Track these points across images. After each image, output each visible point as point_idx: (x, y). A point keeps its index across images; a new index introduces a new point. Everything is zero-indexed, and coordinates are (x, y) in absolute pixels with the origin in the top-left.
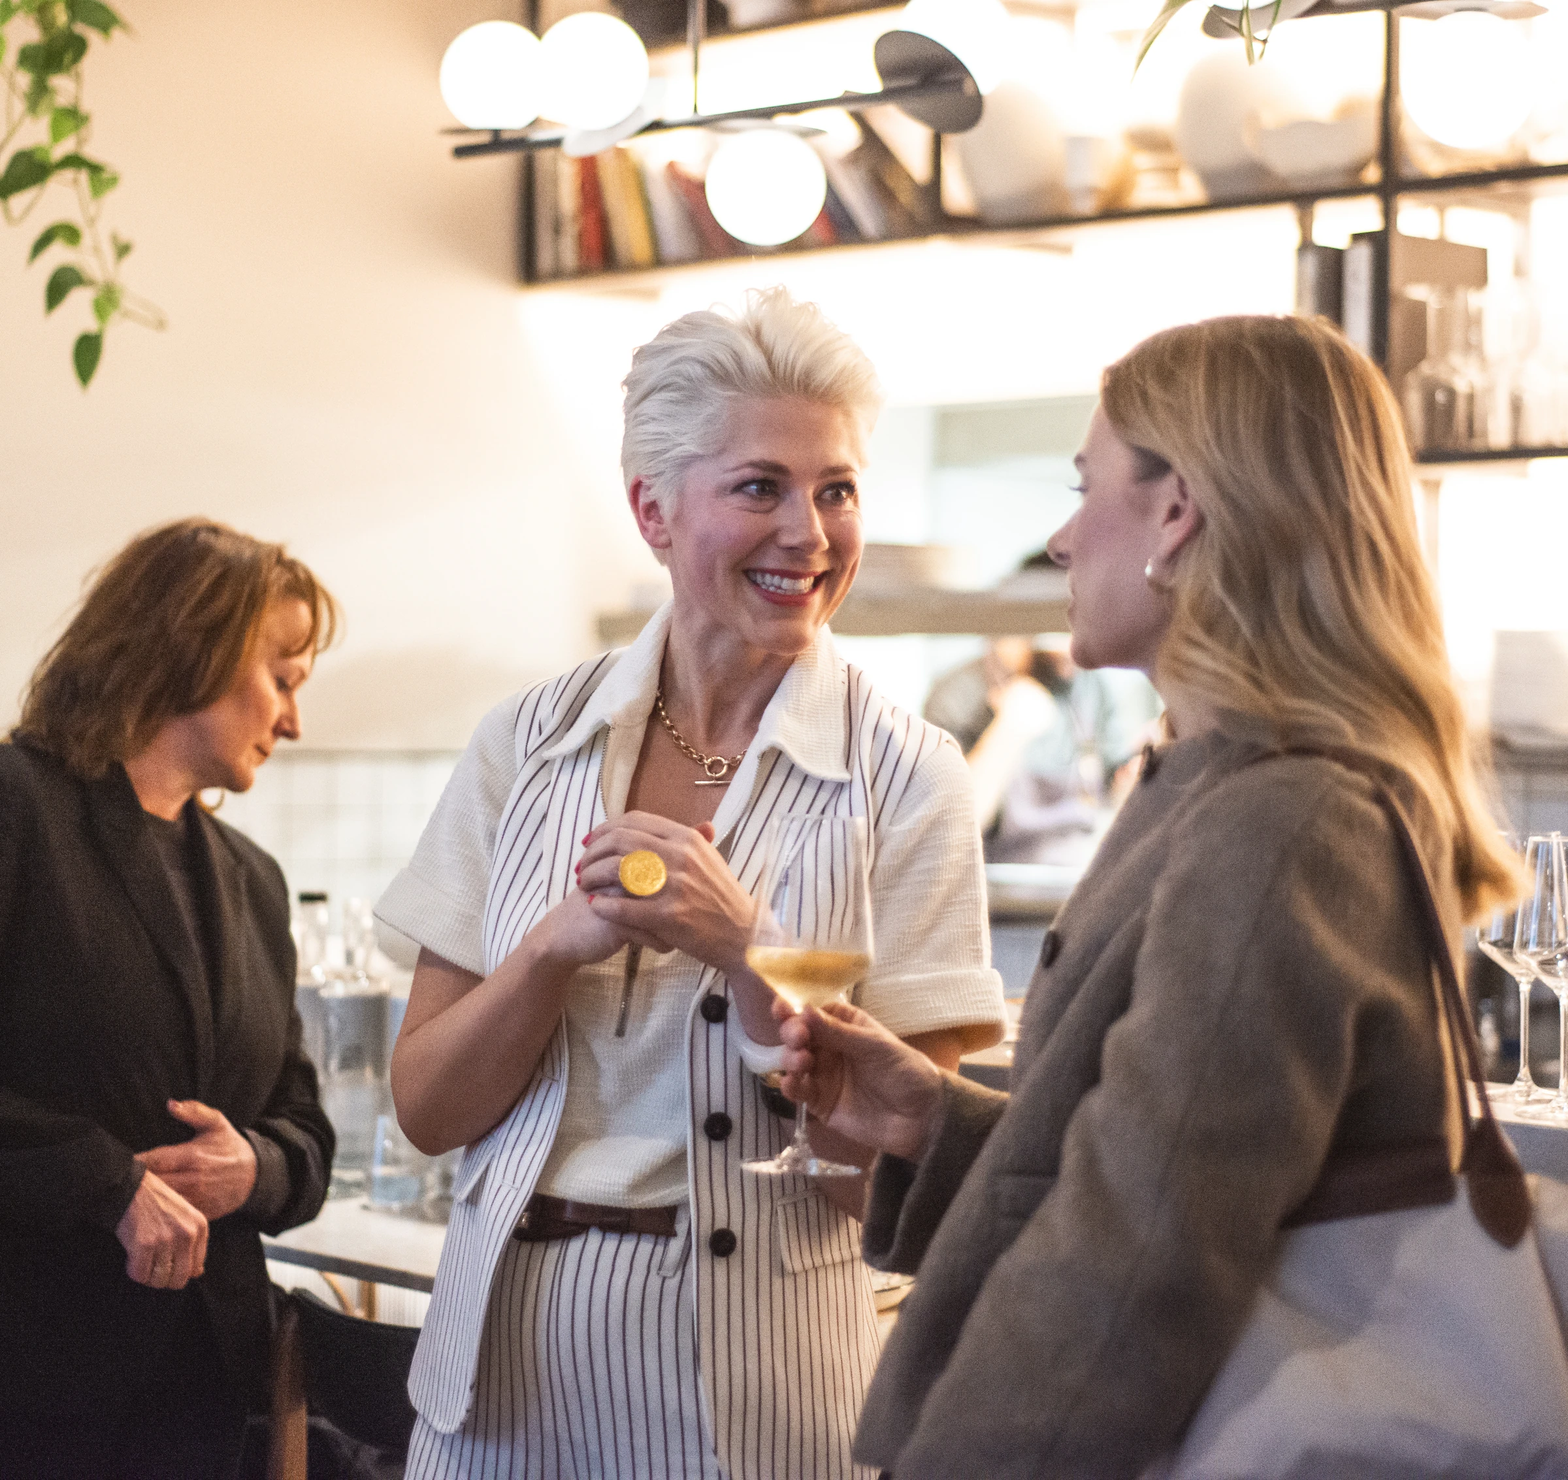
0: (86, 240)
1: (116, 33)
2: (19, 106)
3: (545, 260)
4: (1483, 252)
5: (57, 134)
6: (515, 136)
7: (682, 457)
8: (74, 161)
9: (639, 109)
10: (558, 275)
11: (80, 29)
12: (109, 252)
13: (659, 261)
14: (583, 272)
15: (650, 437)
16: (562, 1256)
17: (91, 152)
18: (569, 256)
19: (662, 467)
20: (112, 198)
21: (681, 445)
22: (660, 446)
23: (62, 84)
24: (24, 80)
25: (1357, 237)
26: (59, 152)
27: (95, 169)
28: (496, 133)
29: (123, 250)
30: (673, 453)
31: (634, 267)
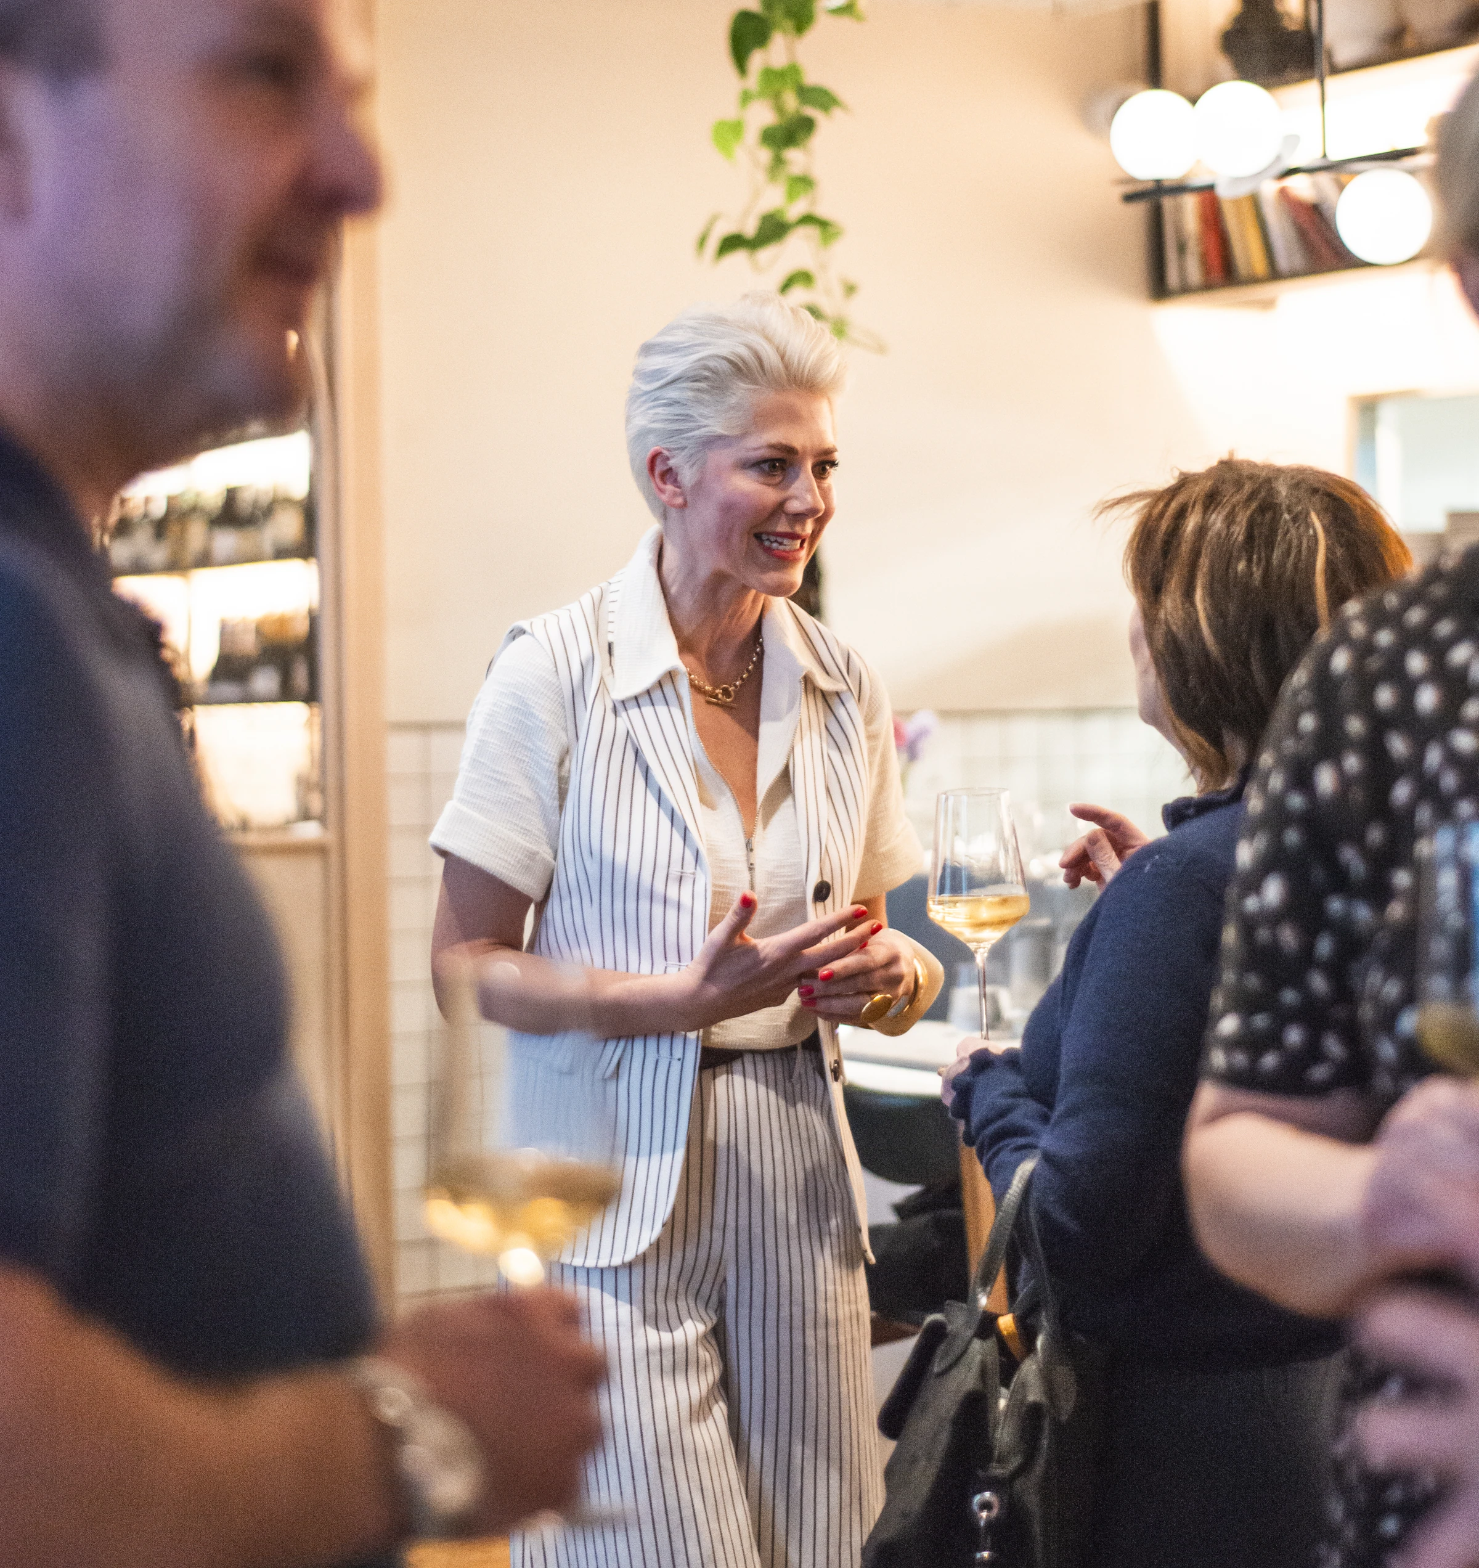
0: (820, 282)
1: (837, 112)
2: (761, 176)
3: (1173, 278)
5: (791, 195)
6: (1174, 184)
7: (708, 436)
8: (808, 219)
9: (1278, 158)
10: (1186, 290)
11: (810, 111)
12: (838, 291)
13: (1275, 274)
14: (1208, 286)
15: (670, 418)
17: (822, 211)
18: (1194, 273)
19: (685, 443)
20: (839, 247)
21: (705, 426)
22: (682, 426)
23: (794, 156)
24: (765, 155)
26: (794, 212)
27: (823, 224)
28: (1158, 182)
29: (850, 289)
30: (696, 433)
31: (1254, 280)
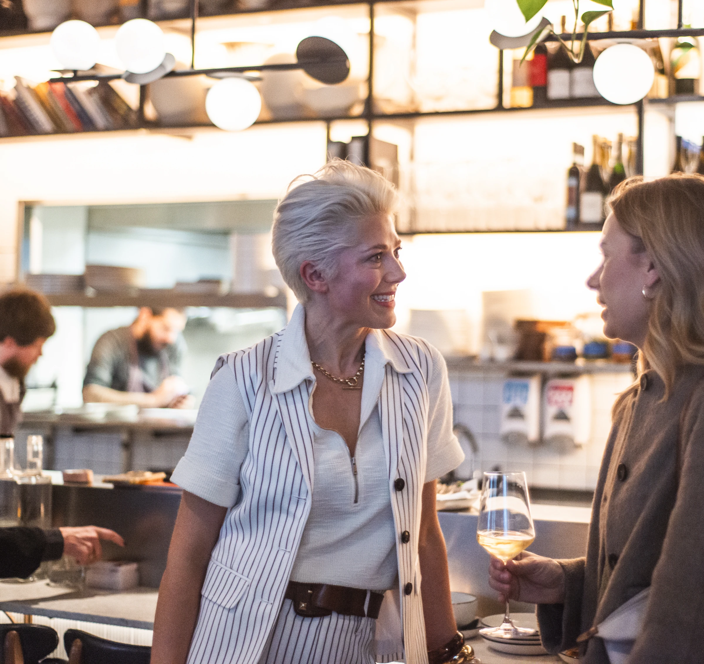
4: (396, 147)
7: (338, 249)
15: (312, 243)
16: (320, 624)
19: (324, 256)
21: (335, 244)
22: (320, 246)
25: (354, 138)
30: (330, 249)
